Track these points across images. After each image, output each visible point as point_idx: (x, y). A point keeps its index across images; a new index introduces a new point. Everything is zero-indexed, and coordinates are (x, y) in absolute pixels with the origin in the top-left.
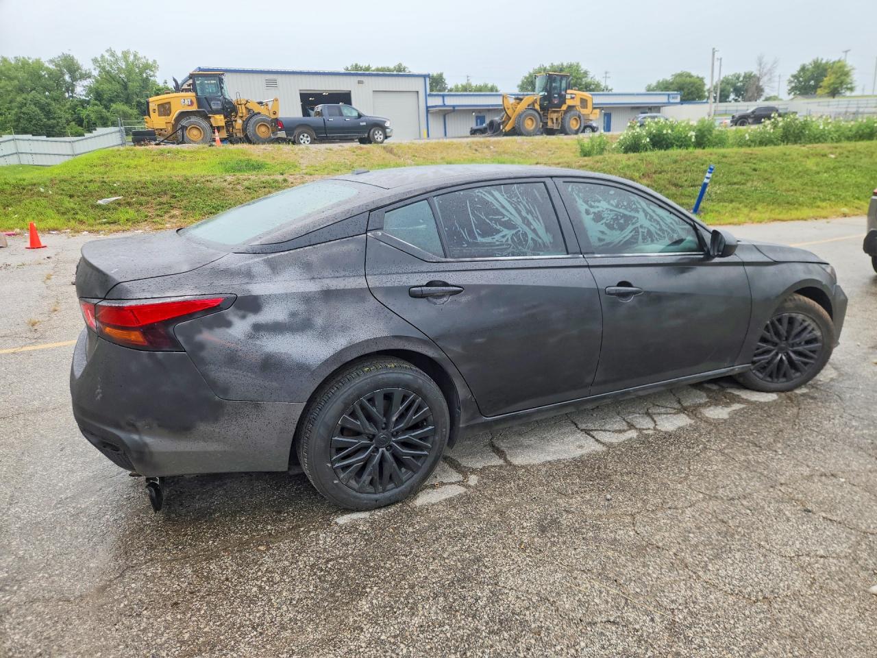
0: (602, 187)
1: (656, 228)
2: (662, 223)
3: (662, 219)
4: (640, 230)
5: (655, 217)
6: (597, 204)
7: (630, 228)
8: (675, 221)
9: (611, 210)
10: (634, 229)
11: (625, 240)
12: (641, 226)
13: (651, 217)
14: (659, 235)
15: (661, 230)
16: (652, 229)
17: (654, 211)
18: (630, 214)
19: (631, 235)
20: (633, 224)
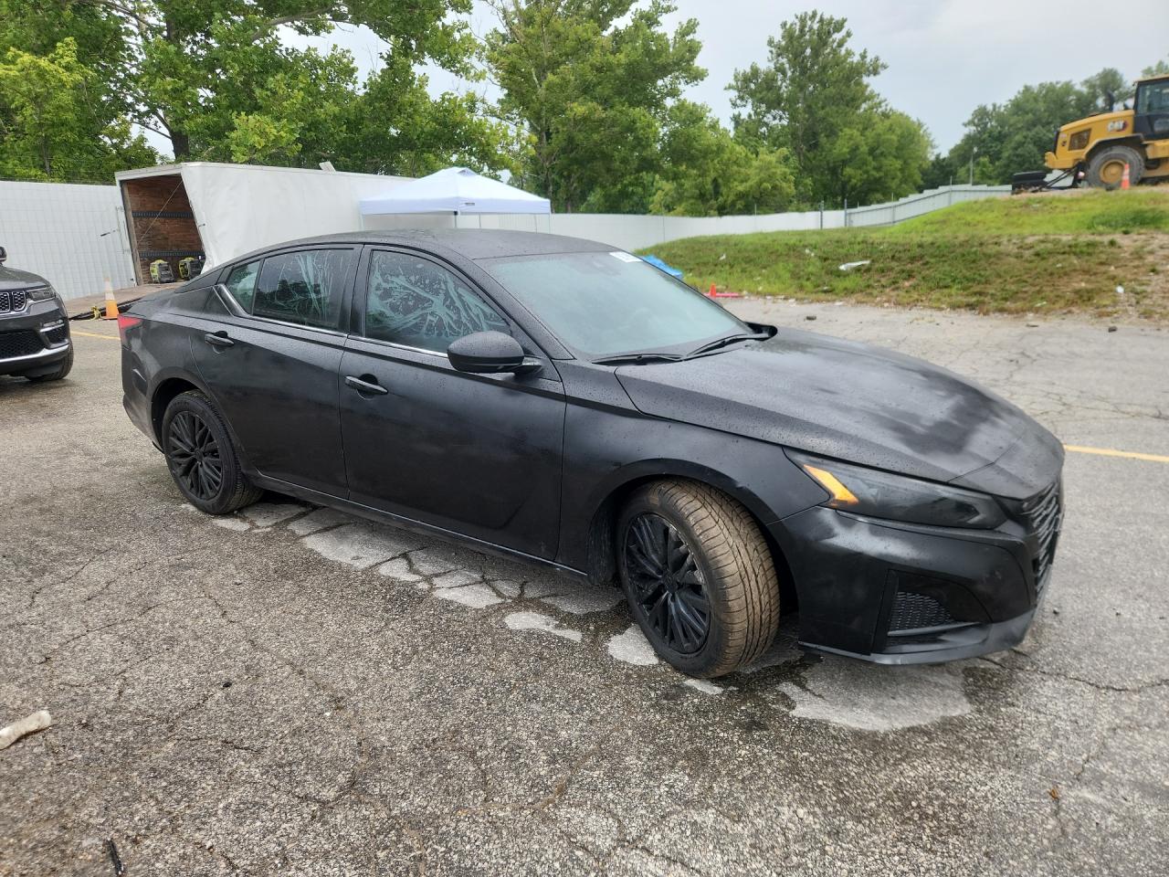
0: (412, 258)
1: (452, 318)
2: (463, 313)
3: (466, 307)
4: (429, 317)
5: (458, 304)
6: (394, 279)
7: (419, 312)
8: (484, 312)
9: (405, 288)
10: (422, 315)
11: (405, 327)
12: (432, 314)
13: (453, 302)
14: (450, 327)
15: (459, 322)
16: (446, 320)
17: (460, 296)
18: (425, 295)
19: (414, 322)
20: (422, 309)
